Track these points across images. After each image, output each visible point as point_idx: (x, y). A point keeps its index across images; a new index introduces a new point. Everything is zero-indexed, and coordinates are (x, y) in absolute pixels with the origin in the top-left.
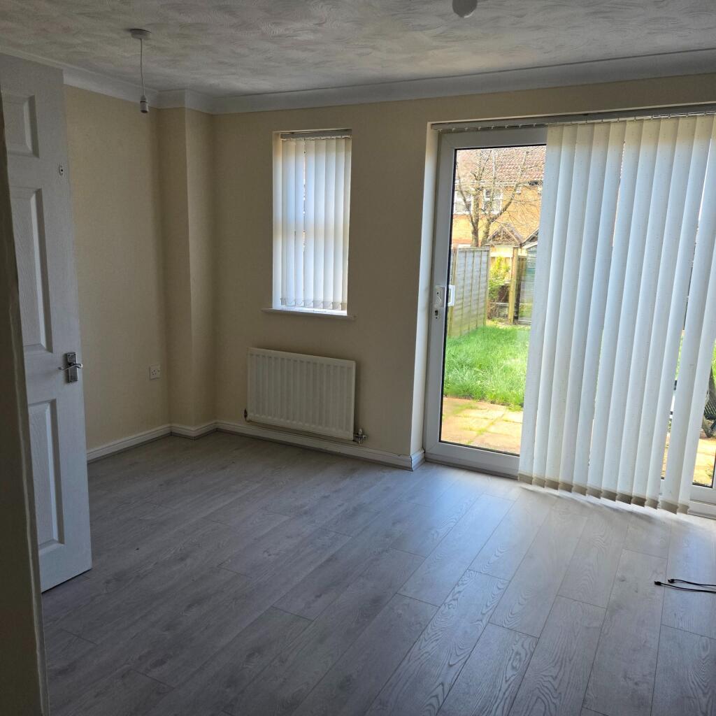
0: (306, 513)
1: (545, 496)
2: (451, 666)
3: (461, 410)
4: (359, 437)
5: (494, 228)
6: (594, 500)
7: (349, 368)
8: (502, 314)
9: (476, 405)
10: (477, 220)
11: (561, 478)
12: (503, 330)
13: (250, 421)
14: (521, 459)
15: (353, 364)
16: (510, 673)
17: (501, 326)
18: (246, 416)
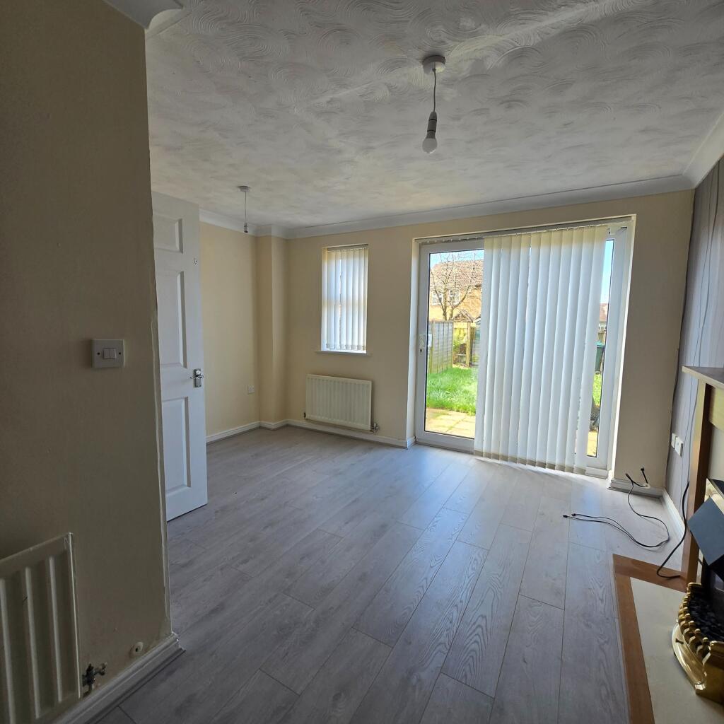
0: (340, 474)
1: (491, 464)
2: (432, 567)
3: (438, 416)
4: (374, 428)
5: (456, 312)
6: (522, 466)
7: (368, 386)
8: (462, 361)
9: (447, 412)
10: (446, 307)
11: (501, 452)
12: (463, 370)
13: (307, 419)
14: (476, 441)
15: (370, 383)
16: (470, 572)
17: (462, 368)
18: (305, 416)
